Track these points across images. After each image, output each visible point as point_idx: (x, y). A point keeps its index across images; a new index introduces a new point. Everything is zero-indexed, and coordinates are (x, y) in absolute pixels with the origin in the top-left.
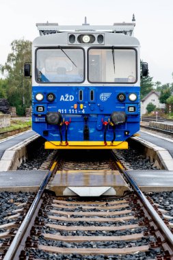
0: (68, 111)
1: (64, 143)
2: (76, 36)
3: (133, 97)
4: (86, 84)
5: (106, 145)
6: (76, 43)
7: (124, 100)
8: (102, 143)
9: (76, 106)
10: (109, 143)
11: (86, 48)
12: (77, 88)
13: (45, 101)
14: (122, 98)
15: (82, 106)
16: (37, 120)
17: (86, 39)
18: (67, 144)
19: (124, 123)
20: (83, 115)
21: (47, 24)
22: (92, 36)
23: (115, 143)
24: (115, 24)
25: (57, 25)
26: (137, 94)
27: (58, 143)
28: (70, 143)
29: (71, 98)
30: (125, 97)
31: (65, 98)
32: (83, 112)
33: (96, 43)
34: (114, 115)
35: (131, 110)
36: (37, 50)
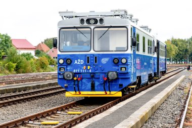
29: (82, 62)
33: (99, 24)
34: (110, 73)
35: (123, 70)
36: (60, 30)
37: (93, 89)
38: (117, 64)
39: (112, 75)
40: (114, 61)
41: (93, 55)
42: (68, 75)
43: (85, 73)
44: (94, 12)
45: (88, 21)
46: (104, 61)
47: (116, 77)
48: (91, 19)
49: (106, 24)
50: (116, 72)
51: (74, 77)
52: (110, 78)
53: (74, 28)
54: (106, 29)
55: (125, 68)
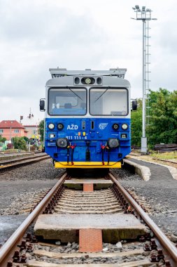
0: (73, 137)
1: (70, 163)
2: (80, 79)
3: (125, 127)
4: (88, 116)
5: (104, 164)
6: (80, 84)
7: (118, 129)
8: (100, 163)
9: (79, 133)
10: (106, 163)
11: (88, 88)
12: (81, 120)
13: (56, 129)
14: (116, 127)
15: (84, 134)
16: (49, 144)
17: (88, 81)
18: (73, 164)
19: (118, 147)
20: (86, 141)
21: (58, 69)
22: (92, 79)
23: (111, 163)
24: (111, 70)
25: (65, 70)
26: (128, 124)
27: (66, 163)
28: (75, 163)
29: (76, 127)
30: (119, 127)
31: (71, 127)
32: (86, 138)
33: (96, 84)
34: (111, 141)
35: (124, 137)
36: (49, 90)
37: (88, 159)
38: (116, 131)
39: (113, 142)
40: (113, 127)
41: (90, 119)
42: (62, 142)
43: (79, 140)
44: (90, 70)
45: (83, 80)
46: (102, 126)
47: (118, 144)
48: (87, 78)
49: (104, 84)
50: (118, 139)
51: (68, 144)
52: (111, 146)
53: (67, 88)
54: (104, 90)
55: (126, 135)
